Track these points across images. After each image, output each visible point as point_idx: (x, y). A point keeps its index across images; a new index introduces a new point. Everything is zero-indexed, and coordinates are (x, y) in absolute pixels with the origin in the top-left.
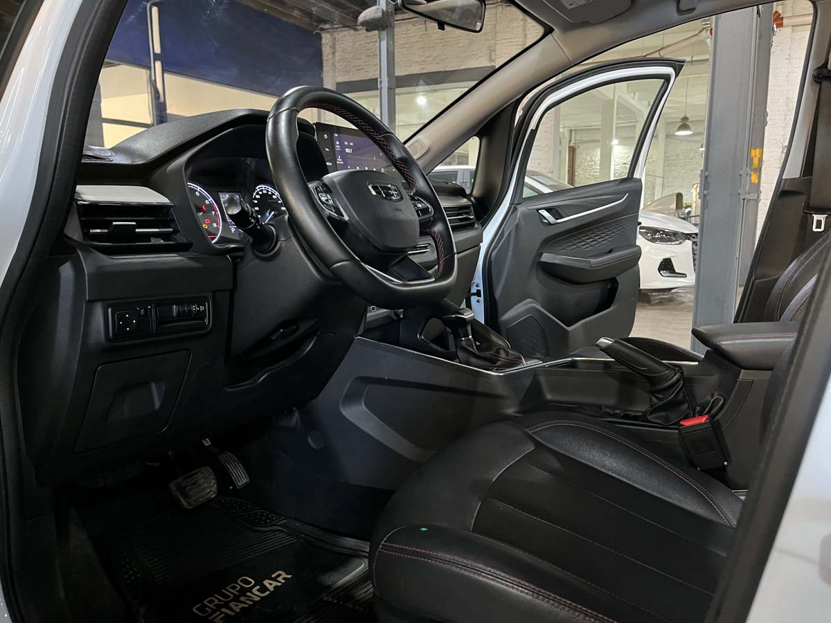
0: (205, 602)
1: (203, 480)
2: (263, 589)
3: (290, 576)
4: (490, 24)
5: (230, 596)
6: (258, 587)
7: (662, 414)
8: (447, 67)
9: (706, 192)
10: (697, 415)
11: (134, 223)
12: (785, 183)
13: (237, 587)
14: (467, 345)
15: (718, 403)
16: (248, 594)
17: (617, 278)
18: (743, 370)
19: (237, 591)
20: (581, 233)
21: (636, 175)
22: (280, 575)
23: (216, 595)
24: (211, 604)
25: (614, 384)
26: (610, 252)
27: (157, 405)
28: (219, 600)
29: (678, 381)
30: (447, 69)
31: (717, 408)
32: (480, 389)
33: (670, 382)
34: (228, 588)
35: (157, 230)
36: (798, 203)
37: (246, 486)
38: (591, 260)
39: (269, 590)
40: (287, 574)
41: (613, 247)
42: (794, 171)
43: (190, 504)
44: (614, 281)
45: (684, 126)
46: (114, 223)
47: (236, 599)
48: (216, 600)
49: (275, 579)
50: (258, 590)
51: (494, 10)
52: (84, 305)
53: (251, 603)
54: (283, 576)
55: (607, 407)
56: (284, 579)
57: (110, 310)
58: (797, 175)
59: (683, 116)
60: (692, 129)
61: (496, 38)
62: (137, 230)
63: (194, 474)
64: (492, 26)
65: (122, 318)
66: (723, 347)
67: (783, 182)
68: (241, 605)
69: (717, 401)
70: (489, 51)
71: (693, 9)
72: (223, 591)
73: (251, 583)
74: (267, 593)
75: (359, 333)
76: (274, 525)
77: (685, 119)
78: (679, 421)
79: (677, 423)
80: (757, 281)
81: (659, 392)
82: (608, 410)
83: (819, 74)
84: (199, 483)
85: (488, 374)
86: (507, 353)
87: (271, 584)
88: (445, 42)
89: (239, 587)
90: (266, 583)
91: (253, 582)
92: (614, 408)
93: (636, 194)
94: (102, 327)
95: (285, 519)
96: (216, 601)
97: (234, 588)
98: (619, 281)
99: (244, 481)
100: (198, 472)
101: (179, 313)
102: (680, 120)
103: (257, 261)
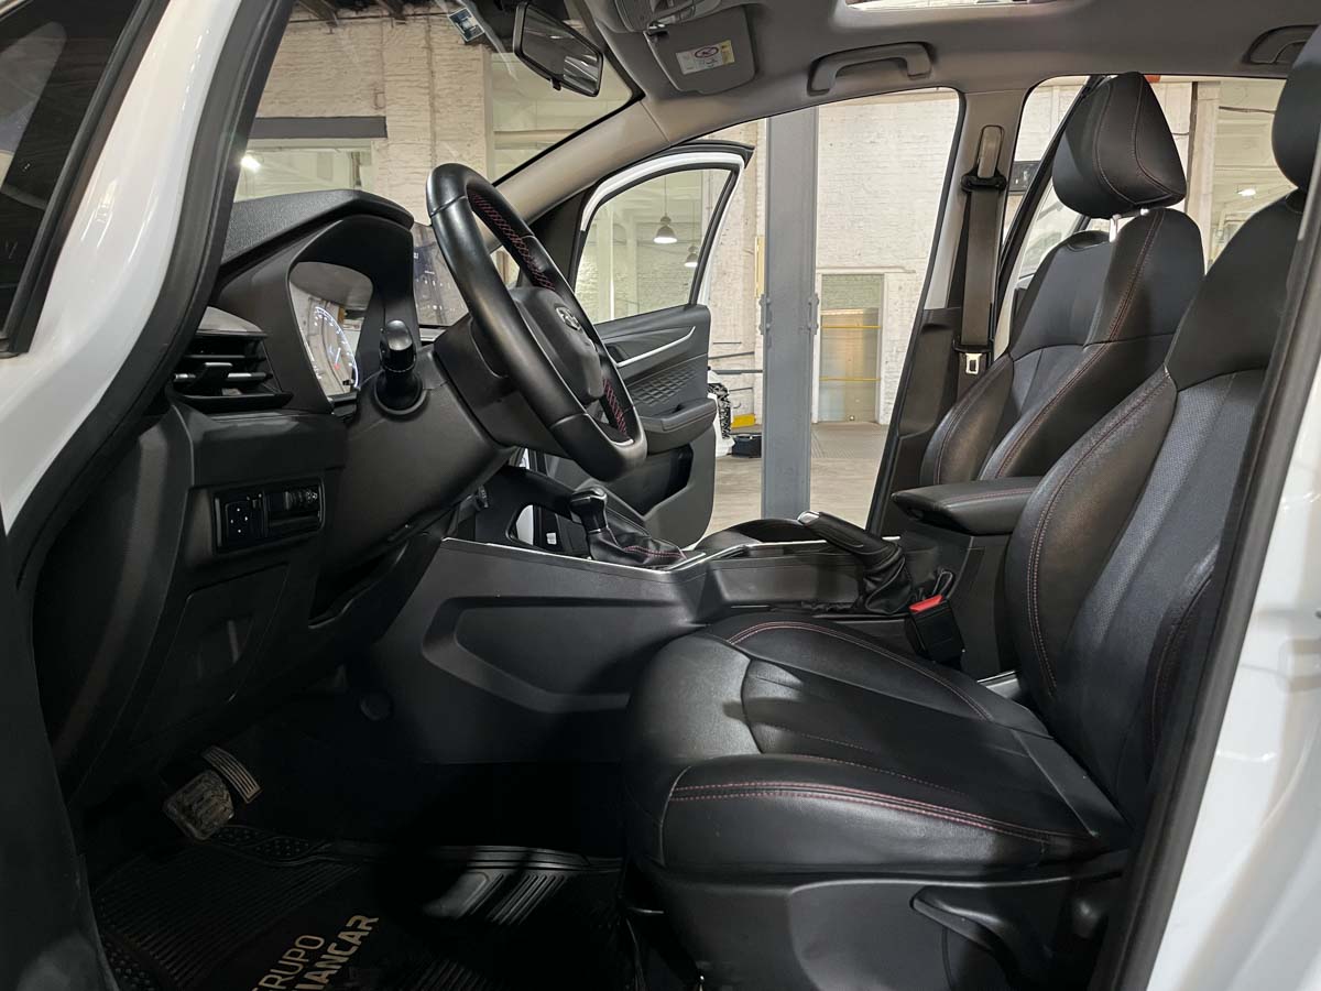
0: (262, 983)
1: (210, 794)
2: (344, 946)
3: (376, 920)
4: (372, 49)
5: (297, 968)
6: (334, 945)
7: (883, 601)
8: (300, 110)
9: (768, 326)
10: (924, 598)
11: (229, 364)
12: (929, 314)
13: (300, 953)
14: (605, 538)
15: (946, 581)
16: (324, 956)
17: (692, 444)
18: (972, 538)
19: (303, 958)
20: (643, 383)
21: (701, 301)
22: (358, 922)
23: (272, 971)
24: (273, 984)
25: (811, 571)
26: (679, 409)
27: (236, 657)
28: (283, 976)
29: (900, 558)
30: (301, 115)
31: (947, 585)
32: (644, 596)
33: (892, 560)
34: (285, 957)
35: (249, 375)
36: (944, 339)
37: (257, 798)
38: (664, 420)
39: (354, 945)
40: (370, 917)
41: (682, 401)
42: (938, 299)
43: (204, 832)
44: (687, 449)
45: (665, 231)
46: (208, 364)
47: (309, 967)
48: (279, 977)
49: (355, 928)
50: (336, 949)
51: (375, 28)
52: (186, 495)
53: (339, 967)
54: (365, 924)
55: (807, 602)
56: (368, 925)
57: (217, 502)
58: (942, 305)
59: (664, 215)
60: (675, 233)
61: (383, 72)
62: (230, 375)
63: (196, 784)
64: (374, 52)
65: (232, 513)
66: (951, 510)
67: (925, 314)
68: (326, 974)
69: (945, 578)
70: (372, 92)
71: (828, 90)
72: (281, 962)
73: (319, 942)
74: (354, 949)
75: (450, 532)
76: (309, 855)
77: (666, 219)
78: (908, 606)
79: (906, 609)
80: (902, 438)
81: (878, 574)
82: (809, 606)
83: (968, 181)
84: (206, 797)
85: (641, 572)
86: (658, 546)
87: (352, 936)
88: (296, 69)
89: (303, 953)
90: (343, 936)
91: (322, 941)
92: (815, 602)
93: (704, 326)
94: (209, 530)
95: (326, 843)
96: (280, 979)
97: (296, 954)
98: (693, 448)
99: (253, 792)
100: (200, 781)
101: (294, 507)
102: (659, 221)
103: (383, 420)
